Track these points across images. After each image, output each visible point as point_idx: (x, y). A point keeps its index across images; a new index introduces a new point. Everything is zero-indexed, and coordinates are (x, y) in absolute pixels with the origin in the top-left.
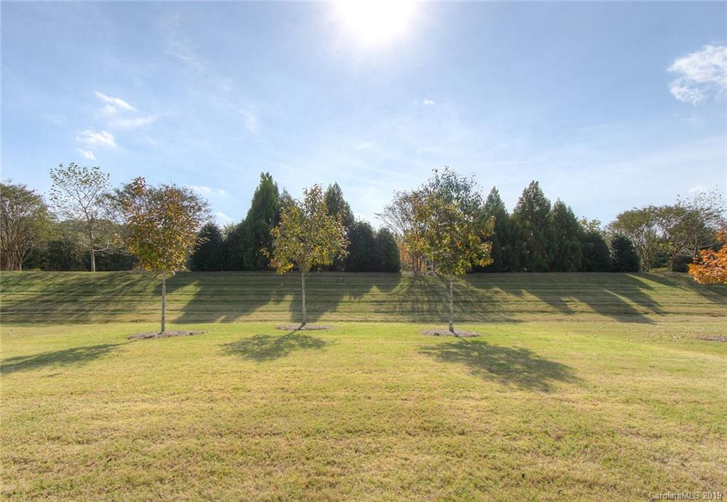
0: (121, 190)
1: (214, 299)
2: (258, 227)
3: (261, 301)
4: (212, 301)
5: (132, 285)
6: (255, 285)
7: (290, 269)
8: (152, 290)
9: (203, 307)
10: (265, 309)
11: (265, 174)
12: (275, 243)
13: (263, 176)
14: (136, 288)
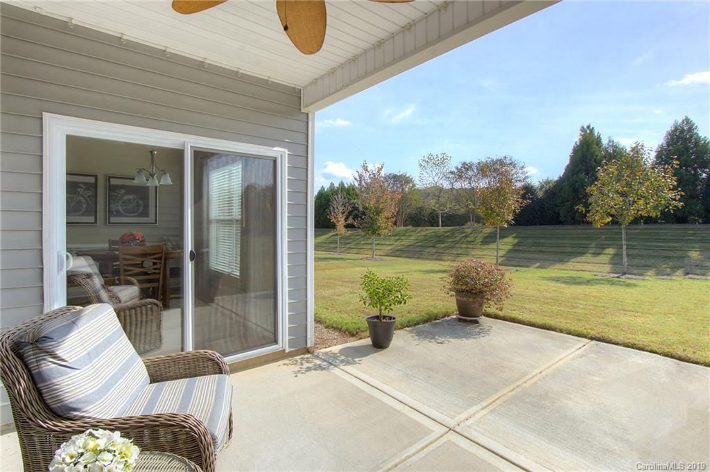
0: (459, 167)
1: (532, 250)
2: (577, 182)
3: (577, 253)
4: (530, 251)
5: (466, 237)
6: (572, 238)
7: (608, 223)
8: (481, 240)
9: (521, 255)
10: (581, 260)
11: (585, 127)
12: (591, 200)
13: (583, 129)
14: (469, 239)
